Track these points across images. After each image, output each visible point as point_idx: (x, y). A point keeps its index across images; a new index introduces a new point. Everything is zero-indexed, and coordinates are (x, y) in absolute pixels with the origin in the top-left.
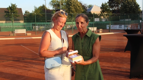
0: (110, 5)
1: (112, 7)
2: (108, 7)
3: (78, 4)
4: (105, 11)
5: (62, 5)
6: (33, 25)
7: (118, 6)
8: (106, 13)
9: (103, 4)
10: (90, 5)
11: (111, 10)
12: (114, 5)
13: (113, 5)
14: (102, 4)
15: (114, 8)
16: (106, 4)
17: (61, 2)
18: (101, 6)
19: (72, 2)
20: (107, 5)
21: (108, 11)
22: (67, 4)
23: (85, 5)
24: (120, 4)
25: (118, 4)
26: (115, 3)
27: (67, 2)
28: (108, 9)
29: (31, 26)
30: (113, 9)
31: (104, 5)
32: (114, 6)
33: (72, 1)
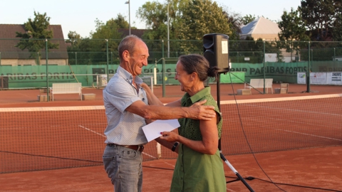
0: (304, 17)
1: (311, 21)
2: (300, 23)
3: (219, 13)
4: (291, 34)
5: (173, 15)
6: (94, 71)
7: (327, 19)
8: (294, 39)
9: (285, 13)
10: (247, 18)
11: (309, 29)
12: (317, 15)
13: (314, 16)
14: (283, 14)
15: (314, 25)
16: (294, 13)
17: (171, 8)
18: (281, 20)
19: (201, 10)
20: (298, 16)
21: (299, 32)
22: (188, 14)
23: (236, 17)
24: (333, 14)
25: (327, 15)
26: (320, 12)
27: (188, 9)
28: (300, 28)
29: (91, 74)
30: (314, 28)
31: (288, 17)
32: (317, 18)
33: (201, 6)
